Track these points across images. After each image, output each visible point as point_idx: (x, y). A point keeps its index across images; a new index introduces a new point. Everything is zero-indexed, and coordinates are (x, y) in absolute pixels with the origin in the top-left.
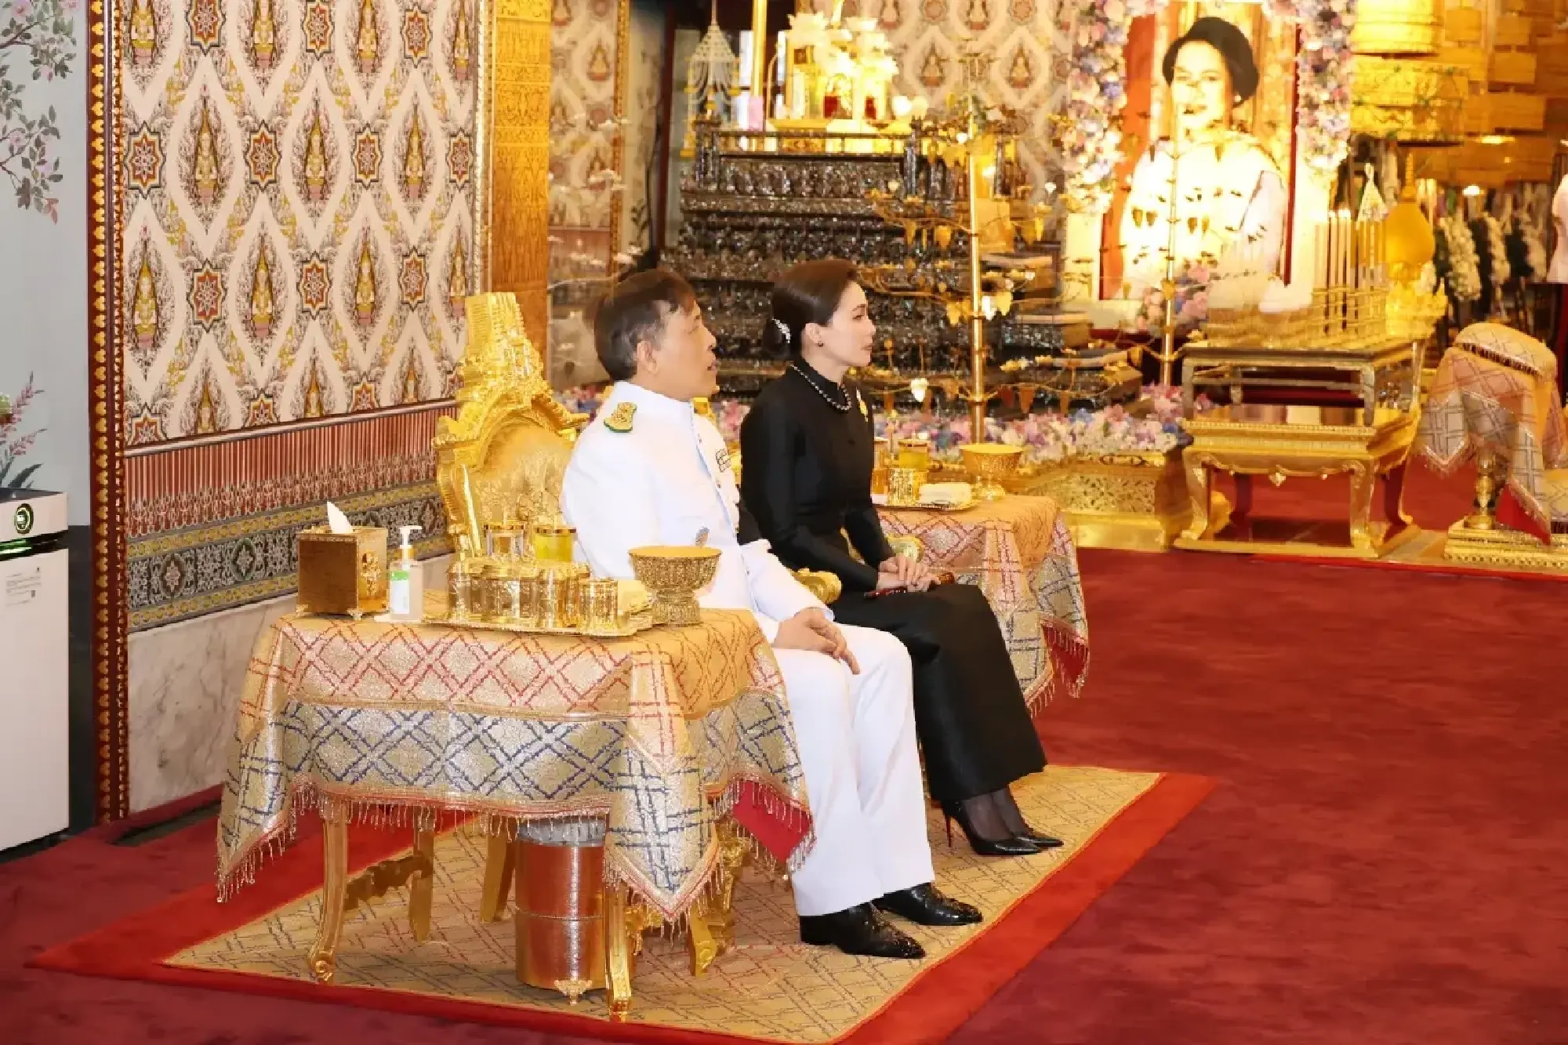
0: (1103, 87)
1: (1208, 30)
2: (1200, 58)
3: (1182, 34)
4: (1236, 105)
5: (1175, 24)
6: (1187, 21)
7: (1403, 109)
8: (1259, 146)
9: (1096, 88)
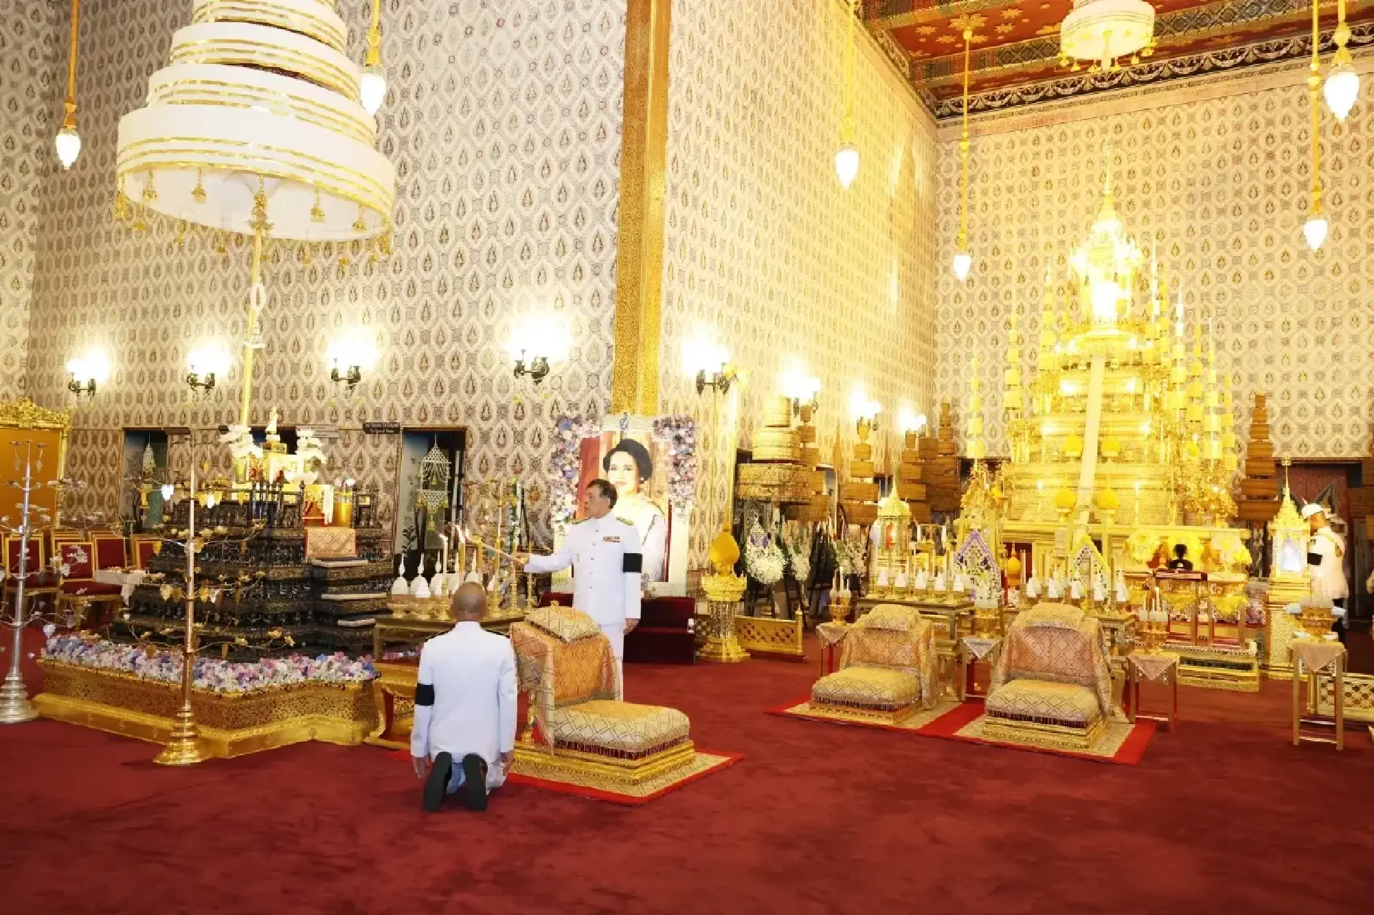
0: (564, 473)
1: (627, 446)
2: (622, 459)
3: (614, 446)
4: (642, 482)
5: (610, 443)
6: (616, 441)
7: (773, 486)
8: (653, 503)
9: (561, 474)
